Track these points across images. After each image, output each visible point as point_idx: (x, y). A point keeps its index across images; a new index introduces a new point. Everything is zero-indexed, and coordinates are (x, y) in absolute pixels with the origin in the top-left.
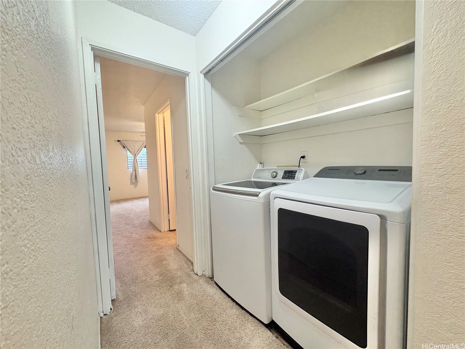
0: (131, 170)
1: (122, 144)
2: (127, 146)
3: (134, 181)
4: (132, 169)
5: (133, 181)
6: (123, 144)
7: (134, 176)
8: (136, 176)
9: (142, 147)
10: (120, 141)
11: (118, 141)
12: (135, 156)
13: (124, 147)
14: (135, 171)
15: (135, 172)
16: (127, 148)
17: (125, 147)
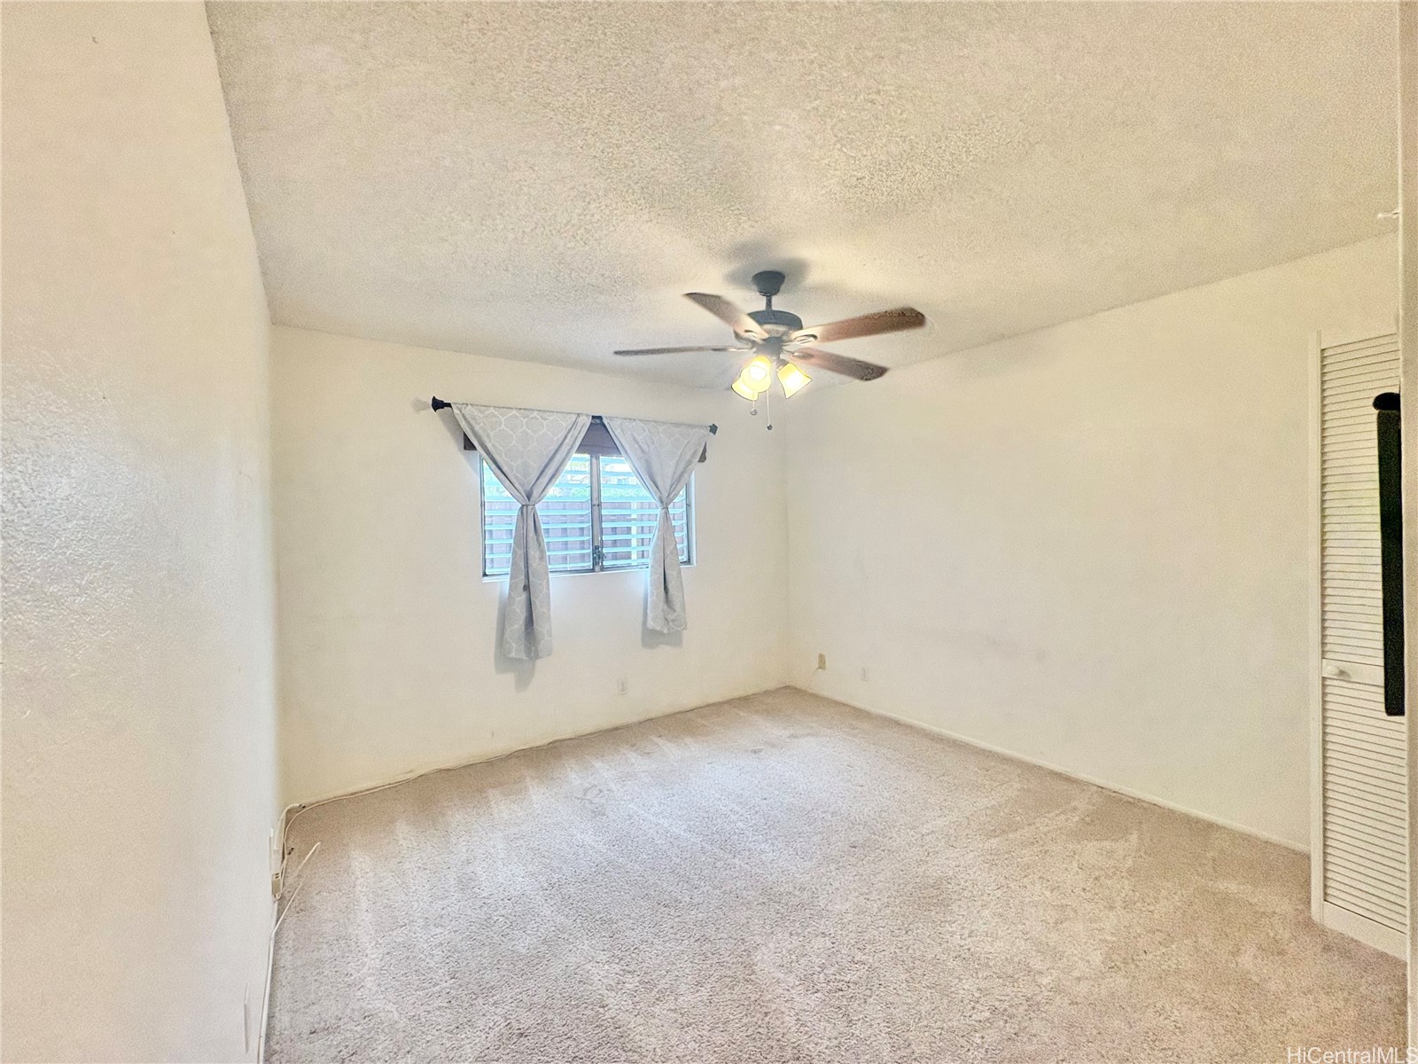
0: (502, 582)
1: (454, 425)
2: (488, 436)
3: (516, 649)
4: (507, 579)
5: (513, 655)
6: (463, 424)
7: (518, 624)
8: (530, 621)
9: (565, 449)
10: (449, 405)
11: (438, 405)
12: (529, 498)
13: (469, 445)
14: (527, 588)
15: (524, 596)
16: (488, 453)
17: (476, 443)
